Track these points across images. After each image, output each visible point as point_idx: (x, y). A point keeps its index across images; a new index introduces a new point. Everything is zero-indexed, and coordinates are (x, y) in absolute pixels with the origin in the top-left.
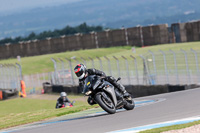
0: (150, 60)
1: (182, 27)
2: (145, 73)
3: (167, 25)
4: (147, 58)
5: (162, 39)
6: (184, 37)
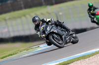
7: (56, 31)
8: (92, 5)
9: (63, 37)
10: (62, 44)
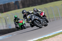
0: (8, 18)
1: (20, 2)
2: (6, 24)
3: (13, 2)
4: (6, 17)
5: (12, 8)
6: (21, 6)
7: (37, 19)
8: (17, 17)
9: (41, 22)
10: (41, 26)
